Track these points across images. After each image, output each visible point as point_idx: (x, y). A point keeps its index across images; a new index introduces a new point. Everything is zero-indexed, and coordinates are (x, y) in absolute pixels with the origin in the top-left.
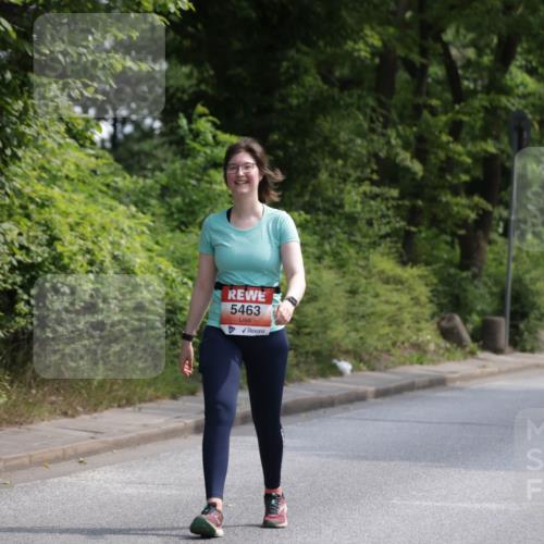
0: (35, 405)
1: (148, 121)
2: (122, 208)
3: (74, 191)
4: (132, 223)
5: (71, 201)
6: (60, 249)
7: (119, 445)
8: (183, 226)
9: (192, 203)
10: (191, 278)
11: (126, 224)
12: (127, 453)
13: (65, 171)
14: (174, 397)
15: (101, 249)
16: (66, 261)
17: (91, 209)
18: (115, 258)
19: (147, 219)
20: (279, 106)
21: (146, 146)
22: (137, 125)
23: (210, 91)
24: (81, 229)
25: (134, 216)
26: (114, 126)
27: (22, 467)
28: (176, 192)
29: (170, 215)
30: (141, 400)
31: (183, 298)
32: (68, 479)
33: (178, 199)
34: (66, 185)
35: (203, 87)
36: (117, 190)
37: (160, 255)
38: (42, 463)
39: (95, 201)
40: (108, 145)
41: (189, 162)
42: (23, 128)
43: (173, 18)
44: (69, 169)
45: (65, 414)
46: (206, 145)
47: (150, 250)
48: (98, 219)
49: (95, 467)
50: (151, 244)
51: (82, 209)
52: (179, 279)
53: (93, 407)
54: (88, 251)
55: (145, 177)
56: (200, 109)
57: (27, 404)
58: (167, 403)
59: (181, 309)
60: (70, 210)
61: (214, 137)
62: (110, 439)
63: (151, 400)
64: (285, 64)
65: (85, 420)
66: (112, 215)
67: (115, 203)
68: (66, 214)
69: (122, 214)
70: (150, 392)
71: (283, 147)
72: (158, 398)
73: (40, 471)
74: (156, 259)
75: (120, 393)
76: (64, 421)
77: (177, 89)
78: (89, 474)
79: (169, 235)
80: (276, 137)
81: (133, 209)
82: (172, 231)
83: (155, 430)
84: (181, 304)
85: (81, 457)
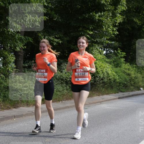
0: (94, 94)
1: (111, 51)
2: (107, 64)
3: (100, 61)
4: (109, 66)
5: (99, 63)
6: (98, 70)
7: (106, 101)
8: (116, 67)
9: (118, 63)
10: (118, 75)
11: (108, 66)
12: (108, 102)
13: (98, 58)
14: (115, 93)
15: (104, 70)
16: (99, 72)
17: (103, 64)
18: (106, 72)
19: (111, 66)
20: (132, 48)
21: (111, 55)
22: (110, 51)
23: (121, 46)
24: (101, 67)
25: (109, 65)
26: (106, 51)
27: (92, 104)
28: (115, 62)
29: (114, 65)
30: (110, 94)
31: (116, 78)
32: (99, 106)
33: (116, 63)
34: (99, 61)
35: (120, 46)
36: (106, 61)
37: (113, 71)
38: (95, 103)
39: (103, 63)
40: (105, 54)
41: (117, 57)
42: (92, 52)
43: (115, 35)
44: (99, 58)
45: (98, 96)
46: (120, 54)
47: (112, 71)
48: (103, 66)
49: (103, 104)
50: (112, 70)
51: (101, 64)
52: (116, 75)
53: (103, 95)
54: (102, 71)
55: (111, 59)
56: (119, 49)
57: (92, 94)
58: (114, 94)
59: (116, 80)
60: (100, 64)
61: (121, 53)
62: (105, 100)
63: (112, 94)
64: (133, 42)
65: (101, 97)
66: (106, 65)
67: (106, 63)
68: (99, 65)
69: (107, 65)
70: (111, 92)
71: (132, 55)
72: (113, 93)
73: (95, 104)
74: (112, 72)
75: (107, 93)
76: (98, 97)
77: (116, 46)
78: (102, 105)
79: (114, 68)
80: (131, 53)
81: (109, 64)
82: (115, 68)
83: (112, 98)
84: (116, 79)
85: (101, 102)
